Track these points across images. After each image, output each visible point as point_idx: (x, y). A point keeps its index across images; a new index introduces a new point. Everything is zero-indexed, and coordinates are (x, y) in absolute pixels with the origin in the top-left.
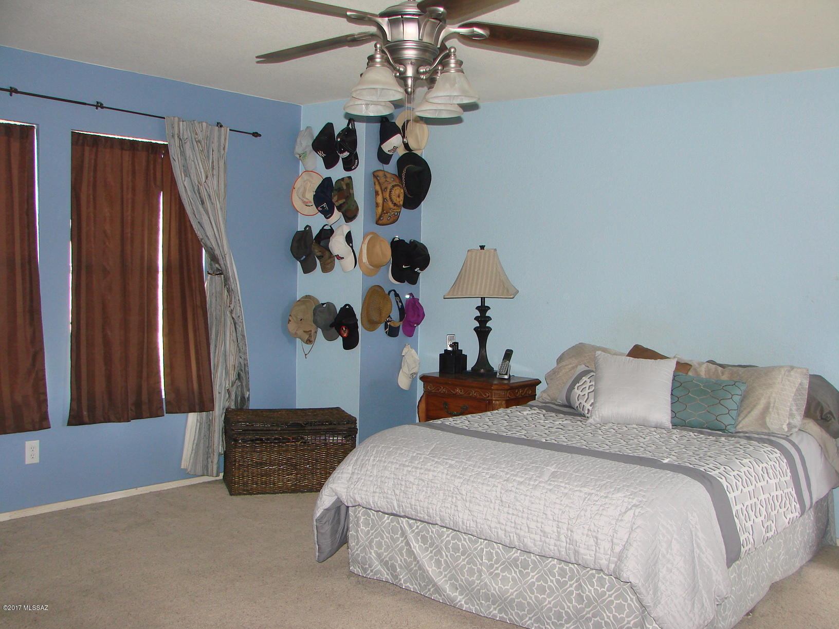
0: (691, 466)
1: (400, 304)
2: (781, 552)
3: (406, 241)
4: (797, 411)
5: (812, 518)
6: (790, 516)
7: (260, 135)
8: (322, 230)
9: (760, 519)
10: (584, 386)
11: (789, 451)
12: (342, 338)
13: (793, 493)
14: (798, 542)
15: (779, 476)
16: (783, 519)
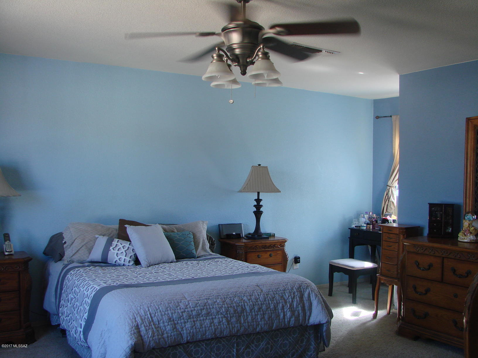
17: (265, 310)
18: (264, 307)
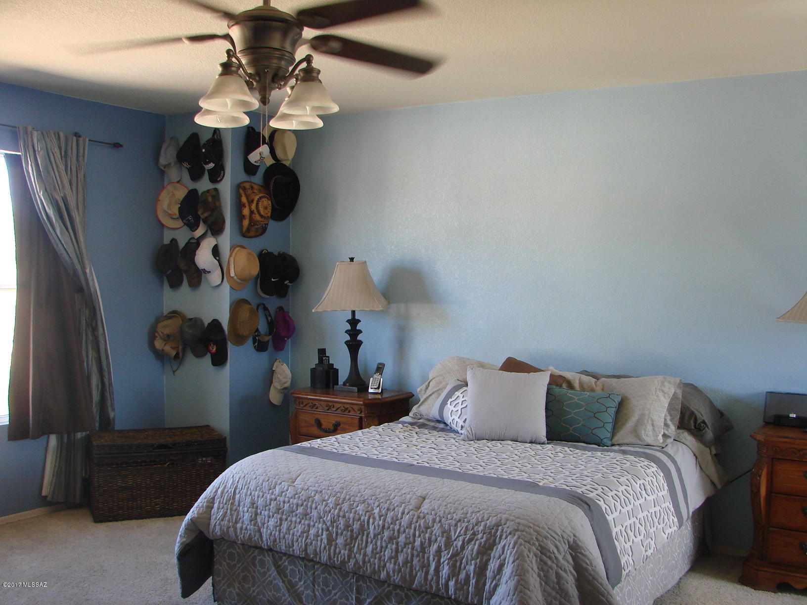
0: (568, 488)
1: (270, 318)
2: (660, 568)
3: (275, 254)
4: (671, 421)
5: (689, 529)
6: (669, 531)
7: (121, 146)
8: (188, 244)
9: (639, 538)
10: (456, 402)
11: (665, 464)
12: (210, 354)
13: (671, 507)
14: (676, 554)
15: (656, 491)
16: (662, 535)
17: (403, 544)
18: (402, 539)
